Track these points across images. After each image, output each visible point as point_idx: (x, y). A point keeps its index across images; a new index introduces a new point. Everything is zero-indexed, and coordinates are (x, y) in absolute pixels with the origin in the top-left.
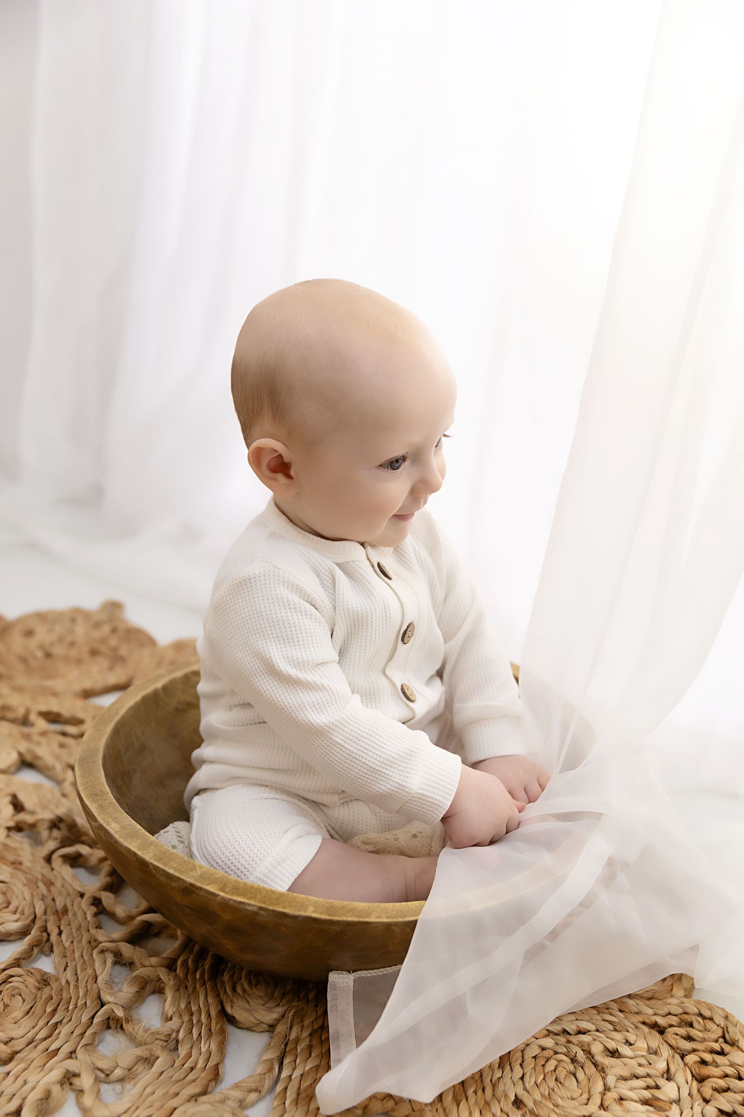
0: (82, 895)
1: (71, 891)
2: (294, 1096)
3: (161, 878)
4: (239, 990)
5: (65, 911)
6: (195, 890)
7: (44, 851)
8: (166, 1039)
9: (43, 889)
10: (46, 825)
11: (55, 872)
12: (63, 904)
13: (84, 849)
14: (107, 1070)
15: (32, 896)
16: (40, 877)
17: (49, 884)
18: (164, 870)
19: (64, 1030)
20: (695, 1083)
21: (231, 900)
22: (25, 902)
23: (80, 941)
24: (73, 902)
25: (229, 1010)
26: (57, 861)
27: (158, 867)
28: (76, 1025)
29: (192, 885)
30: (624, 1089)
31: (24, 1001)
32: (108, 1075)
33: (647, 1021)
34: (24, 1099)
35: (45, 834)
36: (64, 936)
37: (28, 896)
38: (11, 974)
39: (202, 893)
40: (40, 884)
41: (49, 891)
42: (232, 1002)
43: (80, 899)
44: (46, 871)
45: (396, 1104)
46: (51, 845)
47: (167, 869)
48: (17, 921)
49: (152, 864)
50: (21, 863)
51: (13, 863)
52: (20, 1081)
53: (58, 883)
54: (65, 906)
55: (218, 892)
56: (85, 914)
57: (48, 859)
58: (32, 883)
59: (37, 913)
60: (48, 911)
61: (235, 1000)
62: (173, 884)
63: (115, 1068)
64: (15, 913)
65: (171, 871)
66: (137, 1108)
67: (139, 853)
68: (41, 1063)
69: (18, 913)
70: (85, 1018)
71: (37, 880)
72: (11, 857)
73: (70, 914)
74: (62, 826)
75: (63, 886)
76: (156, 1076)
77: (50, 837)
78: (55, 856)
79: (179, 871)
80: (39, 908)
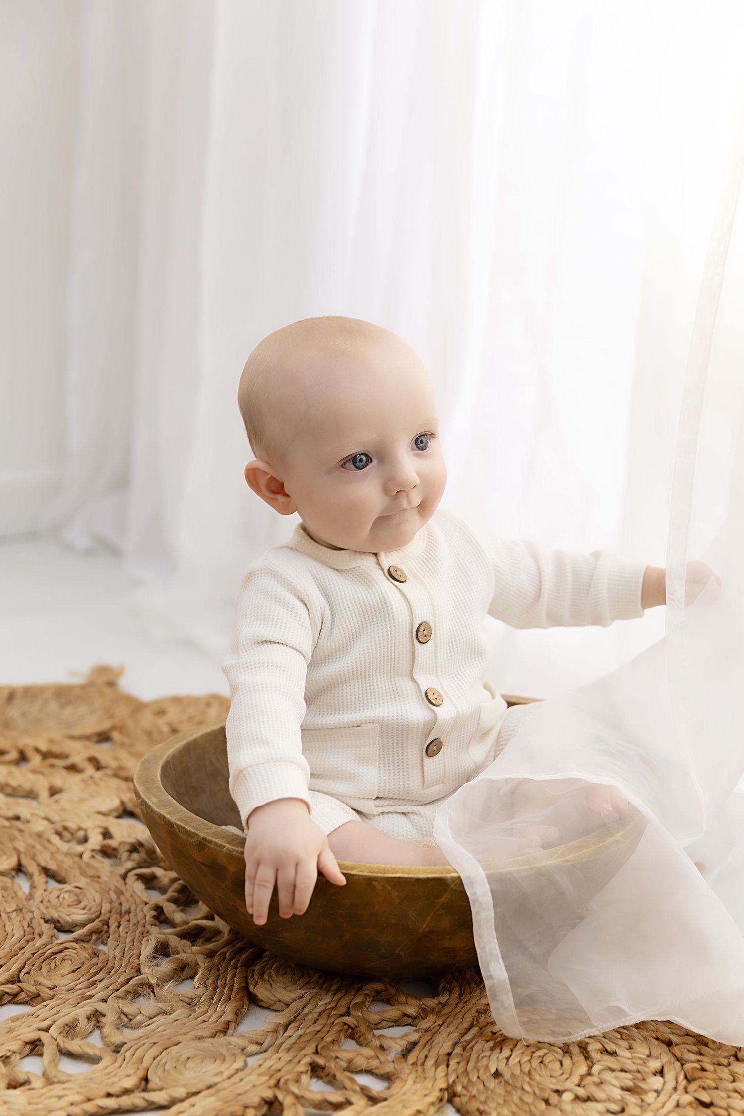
0: (146, 904)
1: (138, 900)
2: (289, 1046)
3: (182, 835)
4: (266, 976)
5: (129, 912)
6: (207, 844)
7: (122, 870)
8: (187, 1000)
9: (113, 896)
10: (127, 847)
11: (128, 886)
12: (128, 907)
13: (158, 871)
14: (130, 1015)
15: (102, 899)
16: (113, 888)
17: (119, 893)
18: (184, 828)
19: (100, 985)
20: (685, 1082)
21: (235, 850)
22: (94, 903)
23: (135, 932)
24: (137, 907)
25: (252, 989)
26: (131, 877)
27: (180, 825)
28: (112, 982)
29: (204, 839)
30: (607, 1076)
31: (72, 963)
32: (131, 1020)
33: (660, 1036)
34: (54, 1022)
35: (125, 855)
36: (121, 928)
37: (98, 899)
38: (68, 946)
39: (212, 845)
40: (111, 893)
41: (118, 898)
42: (256, 983)
43: (143, 905)
44: (120, 884)
45: (381, 1063)
46: (130, 865)
47: (187, 827)
48: (84, 914)
49: (175, 823)
50: (99, 877)
51: (92, 877)
52: (55, 1010)
53: (128, 895)
54: (130, 909)
55: (224, 844)
56: (145, 916)
57: (124, 877)
58: (105, 891)
59: (103, 911)
60: (113, 910)
61: (259, 982)
62: (191, 840)
63: (138, 1014)
64: (84, 909)
65: (189, 828)
66: (148, 1038)
67: (167, 816)
68: (75, 1002)
69: (85, 909)
70: (122, 979)
71: (110, 889)
72: (91, 872)
73: (131, 915)
74: (140, 849)
75: (132, 896)
76: (171, 1021)
77: (129, 858)
78: (131, 874)
79: (197, 829)
80: (106, 907)
